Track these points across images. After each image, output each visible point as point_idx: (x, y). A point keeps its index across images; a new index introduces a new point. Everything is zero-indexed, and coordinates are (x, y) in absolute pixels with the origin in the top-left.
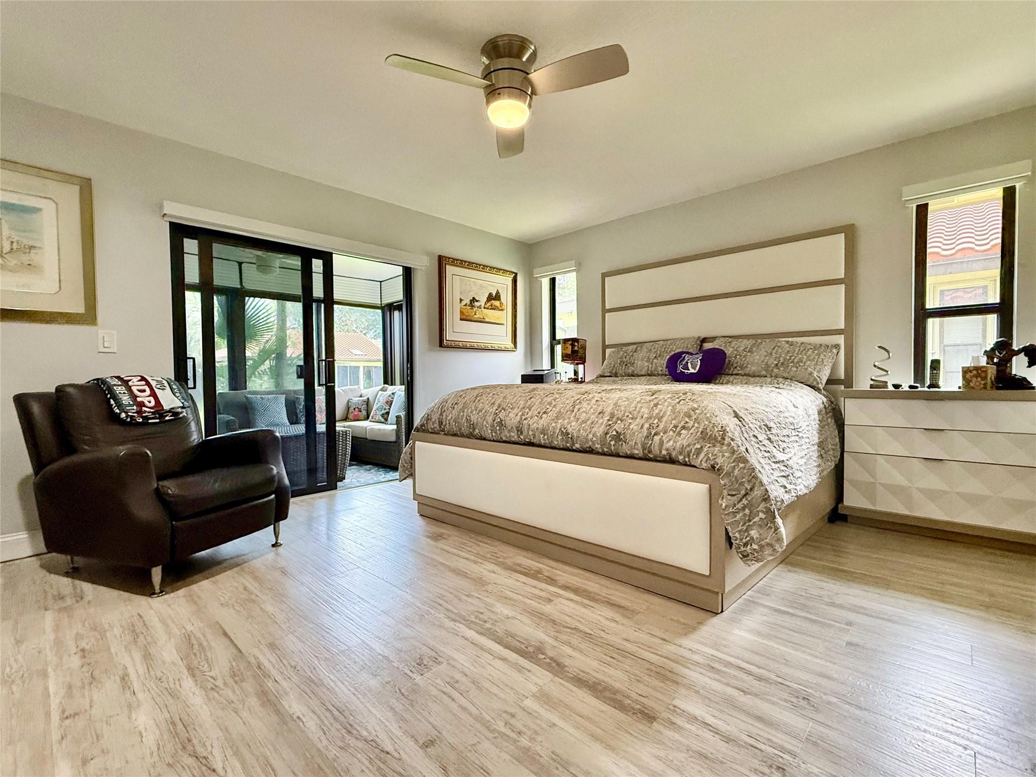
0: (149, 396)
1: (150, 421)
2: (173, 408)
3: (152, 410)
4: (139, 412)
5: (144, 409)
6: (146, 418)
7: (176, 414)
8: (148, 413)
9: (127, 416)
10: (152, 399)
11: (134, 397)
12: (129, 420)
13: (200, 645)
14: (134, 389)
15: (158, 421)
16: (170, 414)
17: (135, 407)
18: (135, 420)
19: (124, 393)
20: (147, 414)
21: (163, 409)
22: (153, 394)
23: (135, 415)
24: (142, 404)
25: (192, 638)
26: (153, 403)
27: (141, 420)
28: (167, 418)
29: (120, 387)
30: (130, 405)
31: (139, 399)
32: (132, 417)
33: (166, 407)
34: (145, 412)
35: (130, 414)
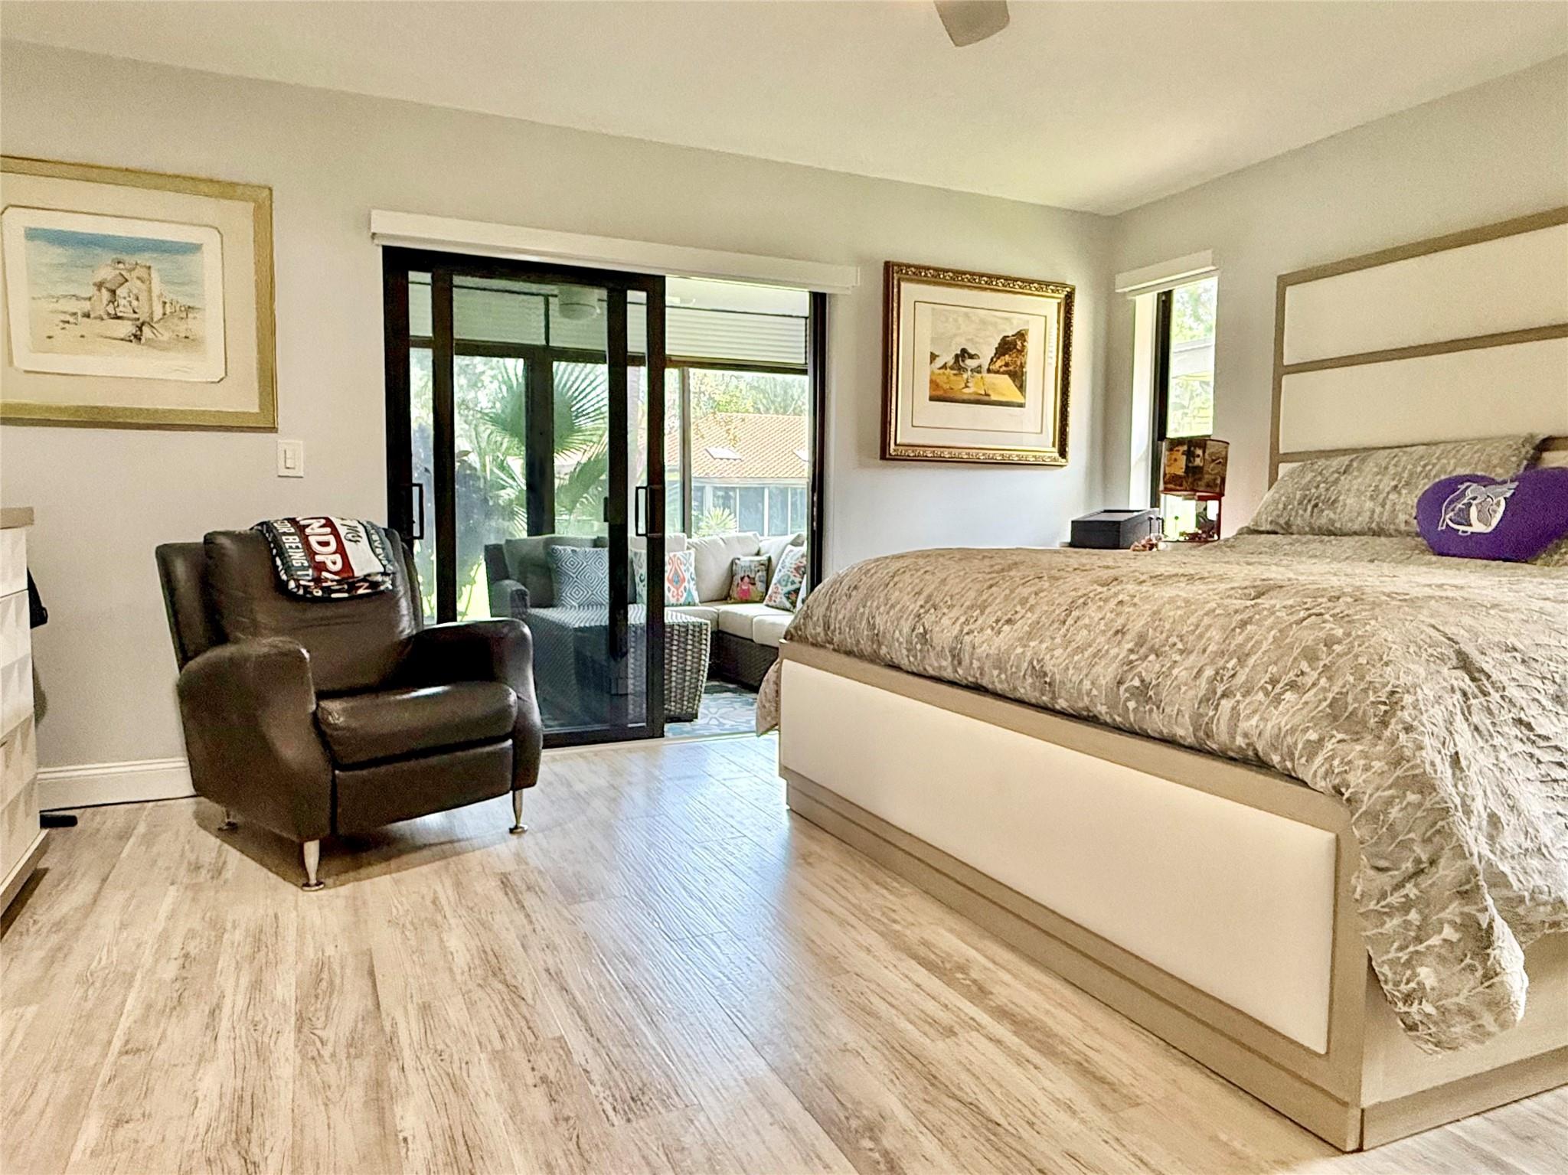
0: (334, 553)
1: (334, 596)
2: (369, 575)
3: (337, 578)
4: (317, 580)
5: (325, 574)
6: (328, 590)
7: (374, 585)
8: (332, 581)
9: (298, 586)
10: (338, 558)
11: (310, 553)
12: (301, 592)
13: (331, 983)
14: (313, 540)
15: (346, 595)
16: (366, 585)
17: (310, 572)
18: (311, 593)
19: (297, 547)
20: (329, 583)
21: (353, 577)
22: (341, 550)
23: (312, 584)
24: (321, 567)
25: (326, 969)
26: (339, 566)
27: (320, 593)
28: (361, 591)
29: (291, 538)
30: (303, 568)
31: (318, 558)
32: (306, 588)
33: (359, 573)
34: (326, 580)
35: (302, 582)
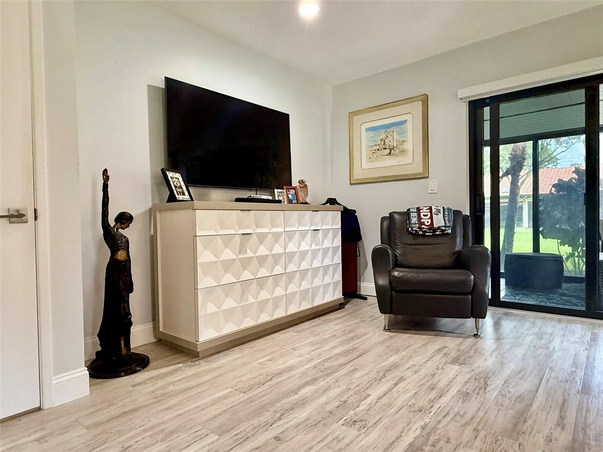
0: (429, 219)
1: (427, 234)
2: (440, 227)
3: (427, 227)
4: (420, 228)
5: (423, 226)
6: (425, 232)
7: (443, 231)
8: (426, 229)
9: (412, 230)
10: (430, 220)
11: (419, 218)
12: (414, 232)
14: (422, 214)
15: (431, 234)
16: (440, 231)
17: (417, 225)
18: (418, 233)
19: (415, 217)
20: (425, 230)
21: (434, 227)
22: (431, 218)
23: (418, 229)
24: (423, 223)
26: (429, 223)
27: (421, 233)
28: (437, 233)
29: (414, 213)
30: (415, 224)
31: (422, 220)
32: (416, 231)
33: (436, 226)
34: (424, 228)
35: (414, 229)
